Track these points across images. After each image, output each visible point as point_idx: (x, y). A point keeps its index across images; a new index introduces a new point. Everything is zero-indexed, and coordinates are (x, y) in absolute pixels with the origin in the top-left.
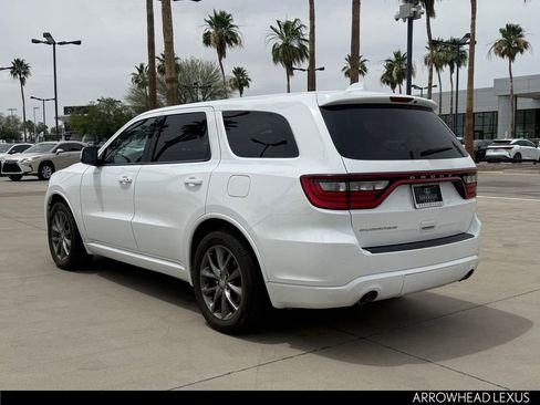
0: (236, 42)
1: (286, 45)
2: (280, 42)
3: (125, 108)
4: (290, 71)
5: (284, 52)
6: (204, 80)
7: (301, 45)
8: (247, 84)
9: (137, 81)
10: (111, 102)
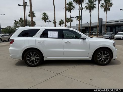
0: (35, 16)
1: (44, 17)
2: (43, 16)
3: (13, 28)
4: (45, 22)
5: (44, 18)
6: (28, 23)
7: (47, 17)
8: (35, 24)
9: (15, 23)
10: (10, 27)
